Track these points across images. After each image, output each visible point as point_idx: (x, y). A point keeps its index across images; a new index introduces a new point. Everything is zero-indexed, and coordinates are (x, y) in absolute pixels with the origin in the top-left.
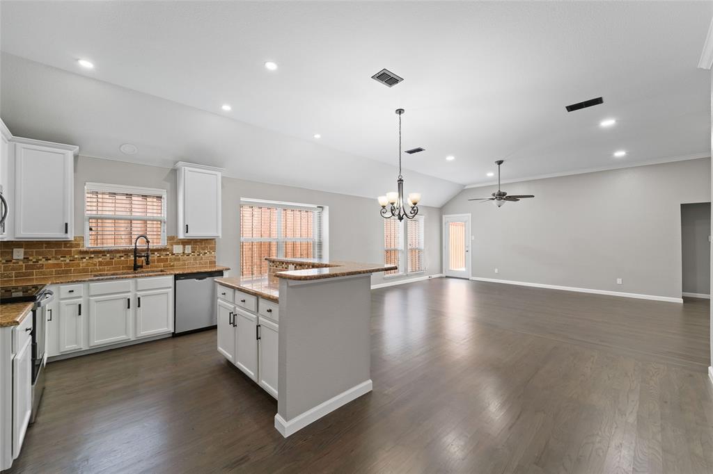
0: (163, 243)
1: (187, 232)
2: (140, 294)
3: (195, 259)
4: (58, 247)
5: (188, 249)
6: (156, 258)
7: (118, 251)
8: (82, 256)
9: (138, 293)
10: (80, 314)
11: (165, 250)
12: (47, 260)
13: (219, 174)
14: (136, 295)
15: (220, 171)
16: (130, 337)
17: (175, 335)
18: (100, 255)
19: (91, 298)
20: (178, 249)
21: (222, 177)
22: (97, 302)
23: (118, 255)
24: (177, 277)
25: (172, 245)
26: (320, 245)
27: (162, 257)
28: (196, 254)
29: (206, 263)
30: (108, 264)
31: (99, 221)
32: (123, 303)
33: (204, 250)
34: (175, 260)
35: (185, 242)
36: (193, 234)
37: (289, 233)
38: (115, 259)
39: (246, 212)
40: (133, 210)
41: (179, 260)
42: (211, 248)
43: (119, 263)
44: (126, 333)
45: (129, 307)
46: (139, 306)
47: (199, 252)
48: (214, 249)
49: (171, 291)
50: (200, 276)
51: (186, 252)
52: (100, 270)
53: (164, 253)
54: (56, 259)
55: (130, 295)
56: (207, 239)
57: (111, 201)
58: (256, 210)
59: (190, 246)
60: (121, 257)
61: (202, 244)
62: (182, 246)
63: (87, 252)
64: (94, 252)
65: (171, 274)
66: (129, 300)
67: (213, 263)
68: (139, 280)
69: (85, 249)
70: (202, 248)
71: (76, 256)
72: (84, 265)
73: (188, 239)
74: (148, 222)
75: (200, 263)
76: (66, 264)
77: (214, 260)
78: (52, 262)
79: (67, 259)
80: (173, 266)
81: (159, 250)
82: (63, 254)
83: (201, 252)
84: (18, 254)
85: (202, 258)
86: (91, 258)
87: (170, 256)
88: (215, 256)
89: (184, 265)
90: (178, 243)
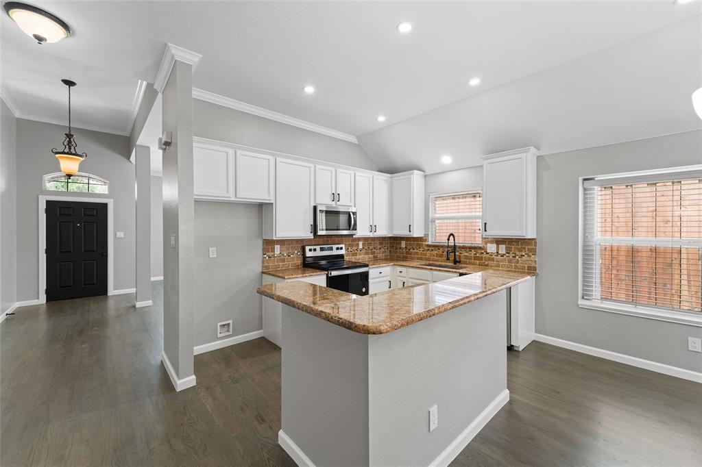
0: (478, 242)
3: (510, 261)
4: (417, 241)
5: (503, 249)
6: (473, 255)
11: (480, 248)
12: (414, 249)
18: (436, 249)
20: (492, 248)
25: (486, 244)
27: (478, 255)
28: (511, 255)
29: (524, 267)
30: (441, 256)
33: (521, 251)
34: (489, 259)
35: (499, 241)
41: (493, 260)
42: (530, 250)
47: (515, 253)
48: (534, 252)
51: (500, 252)
53: (479, 251)
54: (417, 249)
59: (504, 246)
61: (519, 245)
62: (495, 245)
64: (434, 246)
67: (532, 270)
69: (428, 243)
70: (518, 249)
71: (425, 248)
72: (429, 255)
73: (503, 239)
75: (516, 266)
76: (421, 253)
77: (533, 265)
78: (415, 251)
79: (421, 249)
80: (487, 265)
81: (475, 248)
82: (420, 246)
83: (517, 253)
84: (403, 244)
85: (518, 261)
86: (432, 250)
87: (485, 255)
88: (535, 261)
89: (498, 266)
90: (491, 242)
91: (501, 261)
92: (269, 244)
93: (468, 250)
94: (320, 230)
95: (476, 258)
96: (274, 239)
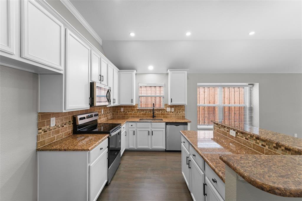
0: (163, 107)
1: (172, 102)
2: (153, 129)
3: (176, 115)
4: (131, 107)
5: (173, 110)
6: (160, 113)
7: (148, 110)
8: (138, 111)
9: (152, 129)
10: (134, 135)
11: (164, 110)
12: (129, 112)
13: (186, 72)
14: (151, 130)
15: (186, 71)
16: (150, 148)
17: (166, 151)
18: (143, 111)
19: (138, 129)
20: (168, 109)
21: (187, 74)
22: (139, 130)
23: (148, 111)
24: (167, 124)
25: (166, 108)
26: (251, 109)
27: (163, 113)
28: (176, 112)
29: (180, 117)
30: (145, 114)
31: (147, 98)
32: (147, 132)
33: (180, 110)
34: (168, 114)
35: (171, 107)
36: (175, 103)
37: (227, 101)
38: (147, 113)
39: (201, 90)
40: (157, 93)
42: (183, 110)
43: (148, 114)
44: (148, 146)
45: (149, 135)
46: (152, 135)
48: (184, 110)
49: (164, 129)
50: (177, 124)
51: (172, 111)
52: (143, 117)
53: (163, 111)
54: (131, 112)
55: (149, 130)
56: (181, 105)
57: (150, 90)
58: (206, 89)
59: (173, 108)
60: (149, 112)
61: (179, 108)
63: (138, 110)
64: (141, 110)
65: (164, 122)
66: (149, 131)
67: (183, 117)
68: (152, 123)
69: (138, 108)
70: (178, 109)
71: (136, 111)
72: (138, 114)
73: (172, 105)
74: (161, 98)
75: (178, 116)
76: (133, 114)
77: (184, 115)
78: (130, 113)
79: (134, 112)
80: (167, 117)
81: (161, 110)
82: (133, 110)
83: (178, 111)
84: (122, 110)
85: (178, 114)
86: (140, 112)
87: (166, 113)
88: (184, 114)
89: (171, 117)
90: (168, 107)
91: (172, 115)
92: (44, 117)
93: (158, 111)
94: (97, 102)
95: (162, 114)
96: (64, 111)
